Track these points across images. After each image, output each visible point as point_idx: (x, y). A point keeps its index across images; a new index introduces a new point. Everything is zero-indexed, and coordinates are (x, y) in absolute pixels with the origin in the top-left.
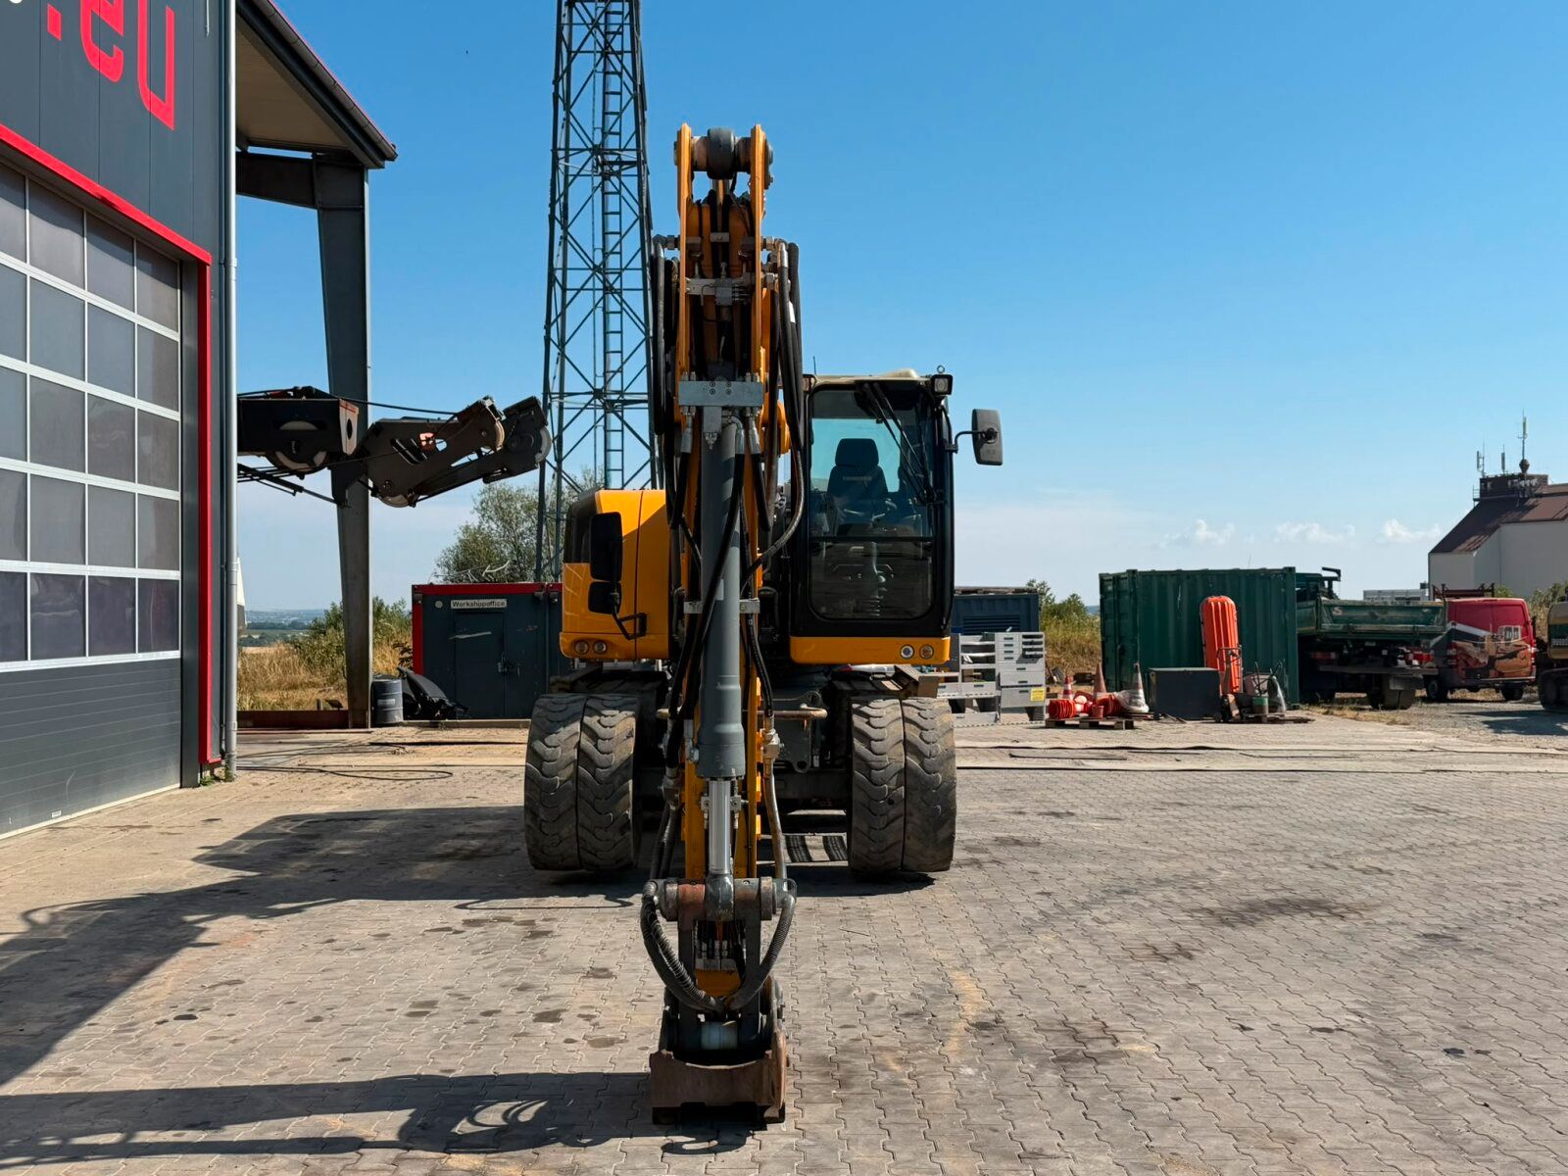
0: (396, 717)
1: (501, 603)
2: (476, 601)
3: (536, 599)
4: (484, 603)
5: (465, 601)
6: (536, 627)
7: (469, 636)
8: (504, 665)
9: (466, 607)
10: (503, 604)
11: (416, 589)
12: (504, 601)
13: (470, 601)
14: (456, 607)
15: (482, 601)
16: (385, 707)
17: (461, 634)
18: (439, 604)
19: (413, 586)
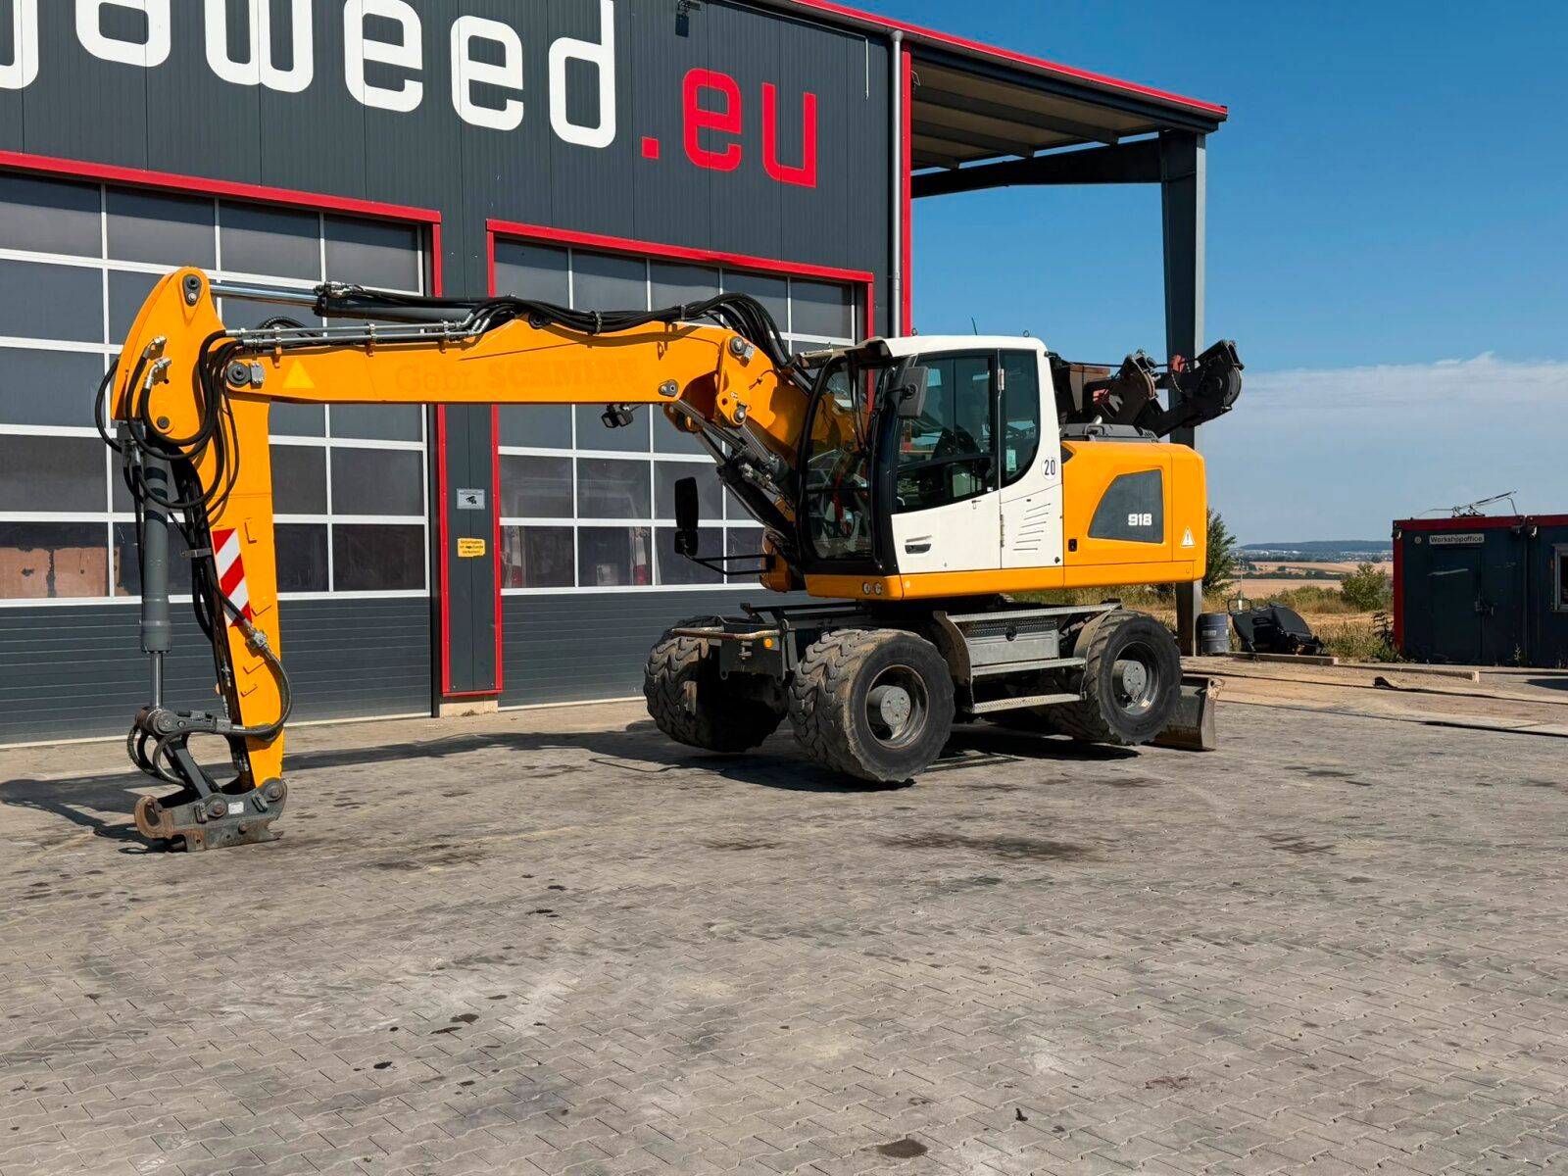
0: (1218, 647)
1: (1478, 538)
2: (1454, 536)
3: (1513, 533)
4: (1463, 538)
5: (1442, 537)
6: (1514, 564)
7: (1447, 573)
8: (1481, 604)
9: (1443, 542)
10: (1480, 539)
11: (1399, 525)
12: (1482, 536)
13: (1448, 537)
14: (1434, 543)
15: (1460, 536)
16: (1207, 637)
17: (1437, 571)
18: (1418, 540)
19: (1394, 522)
